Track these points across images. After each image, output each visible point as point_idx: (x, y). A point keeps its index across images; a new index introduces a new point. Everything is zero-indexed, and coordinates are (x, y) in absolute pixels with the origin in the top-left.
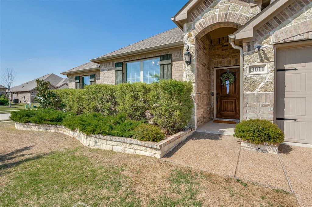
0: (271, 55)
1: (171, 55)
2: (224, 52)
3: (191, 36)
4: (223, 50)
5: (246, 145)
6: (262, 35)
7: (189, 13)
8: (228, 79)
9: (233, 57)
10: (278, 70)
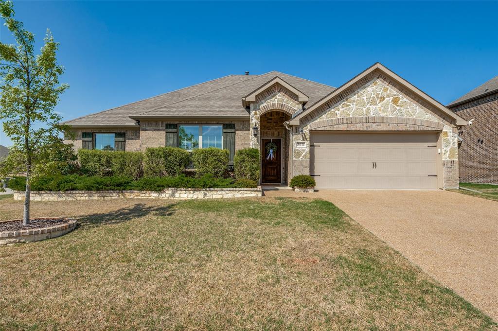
0: (308, 137)
1: (234, 125)
2: (269, 124)
3: (257, 115)
4: (268, 123)
5: (298, 190)
6: (304, 124)
7: (257, 96)
8: (272, 148)
9: (276, 130)
10: (311, 146)
